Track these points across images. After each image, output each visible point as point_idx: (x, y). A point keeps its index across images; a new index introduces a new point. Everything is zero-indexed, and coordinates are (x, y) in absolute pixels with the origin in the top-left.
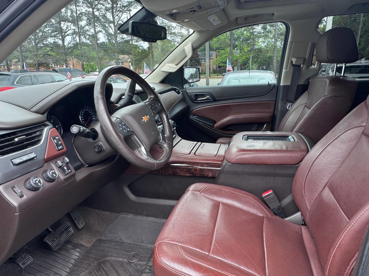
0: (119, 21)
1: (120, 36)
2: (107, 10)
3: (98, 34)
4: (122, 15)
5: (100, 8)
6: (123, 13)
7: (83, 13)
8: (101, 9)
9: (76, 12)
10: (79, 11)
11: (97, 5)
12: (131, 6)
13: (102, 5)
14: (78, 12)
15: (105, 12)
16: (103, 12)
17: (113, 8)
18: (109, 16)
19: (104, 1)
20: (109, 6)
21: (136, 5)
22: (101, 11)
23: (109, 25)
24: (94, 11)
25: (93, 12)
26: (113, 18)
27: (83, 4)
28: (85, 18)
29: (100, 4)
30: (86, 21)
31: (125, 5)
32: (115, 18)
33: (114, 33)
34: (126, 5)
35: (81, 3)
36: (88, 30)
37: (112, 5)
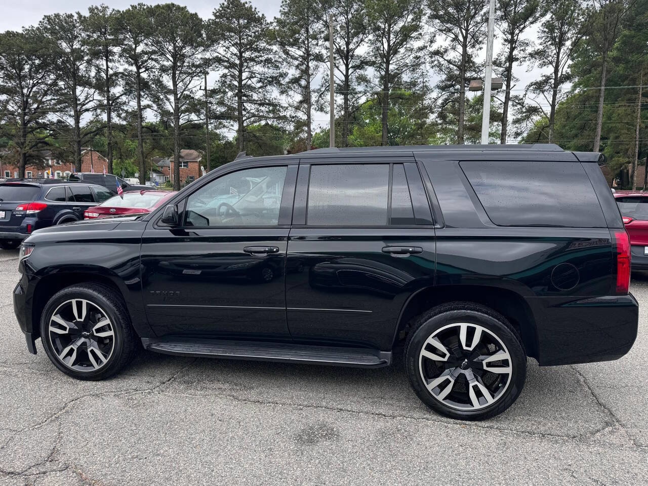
0: (184, 90)
1: (184, 117)
2: (163, 69)
3: (145, 110)
4: (190, 82)
5: (151, 66)
6: (192, 77)
7: (120, 73)
8: (152, 68)
9: (107, 71)
10: (112, 69)
11: (146, 61)
12: (209, 67)
13: (155, 61)
14: (111, 72)
15: (160, 74)
16: (157, 73)
17: (174, 68)
18: (167, 81)
19: (159, 55)
20: (168, 64)
21: (217, 66)
22: (152, 72)
23: (166, 97)
24: (141, 71)
25: (138, 73)
26: (175, 84)
27: (119, 58)
28: (122, 82)
29: (152, 59)
30: (123, 87)
31: (198, 63)
32: (178, 86)
33: (174, 111)
34: (200, 64)
35: (116, 57)
36: (125, 103)
37: (175, 63)
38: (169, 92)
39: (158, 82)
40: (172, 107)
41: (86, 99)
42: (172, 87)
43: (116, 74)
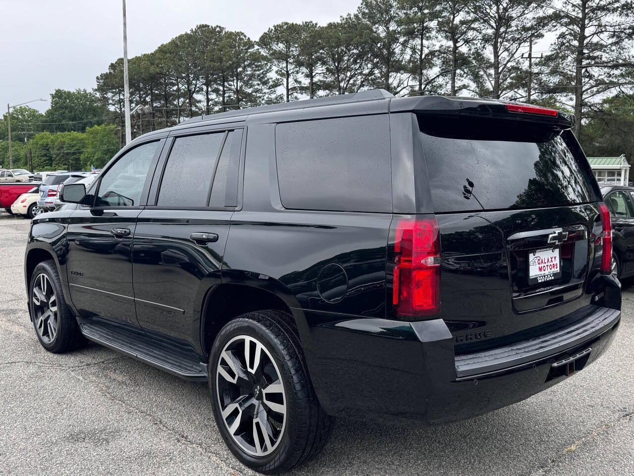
38: (491, 66)
39: (478, 56)
40: (492, 84)
41: (398, 86)
42: (492, 60)
43: (432, 53)
